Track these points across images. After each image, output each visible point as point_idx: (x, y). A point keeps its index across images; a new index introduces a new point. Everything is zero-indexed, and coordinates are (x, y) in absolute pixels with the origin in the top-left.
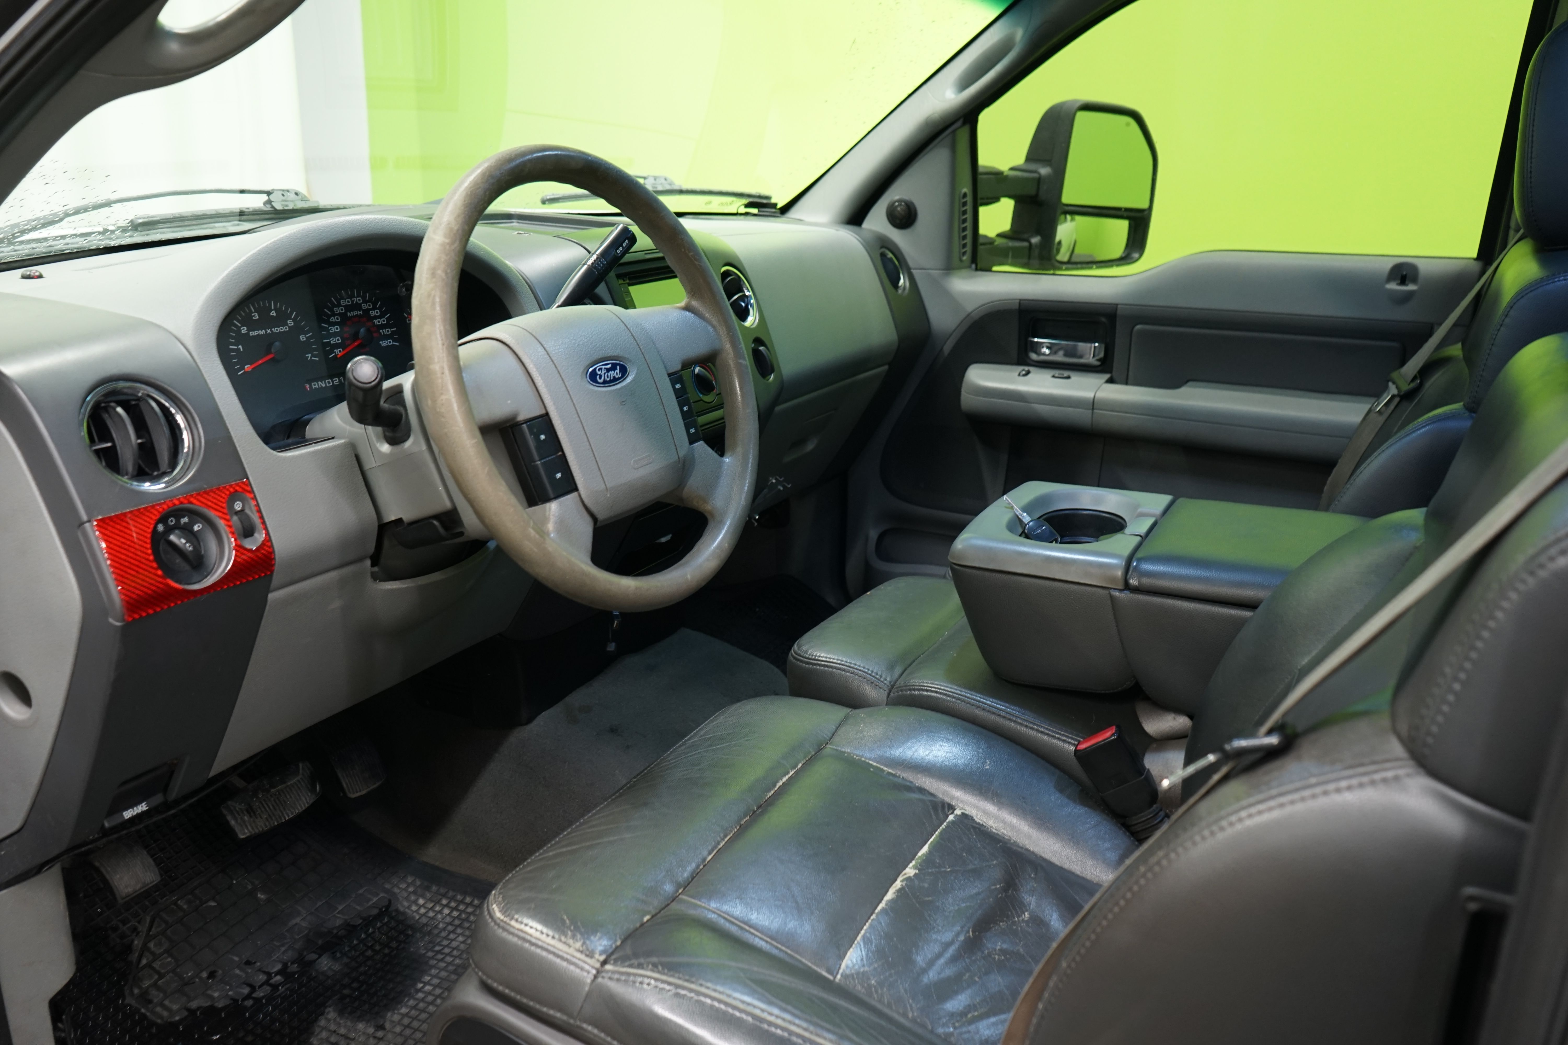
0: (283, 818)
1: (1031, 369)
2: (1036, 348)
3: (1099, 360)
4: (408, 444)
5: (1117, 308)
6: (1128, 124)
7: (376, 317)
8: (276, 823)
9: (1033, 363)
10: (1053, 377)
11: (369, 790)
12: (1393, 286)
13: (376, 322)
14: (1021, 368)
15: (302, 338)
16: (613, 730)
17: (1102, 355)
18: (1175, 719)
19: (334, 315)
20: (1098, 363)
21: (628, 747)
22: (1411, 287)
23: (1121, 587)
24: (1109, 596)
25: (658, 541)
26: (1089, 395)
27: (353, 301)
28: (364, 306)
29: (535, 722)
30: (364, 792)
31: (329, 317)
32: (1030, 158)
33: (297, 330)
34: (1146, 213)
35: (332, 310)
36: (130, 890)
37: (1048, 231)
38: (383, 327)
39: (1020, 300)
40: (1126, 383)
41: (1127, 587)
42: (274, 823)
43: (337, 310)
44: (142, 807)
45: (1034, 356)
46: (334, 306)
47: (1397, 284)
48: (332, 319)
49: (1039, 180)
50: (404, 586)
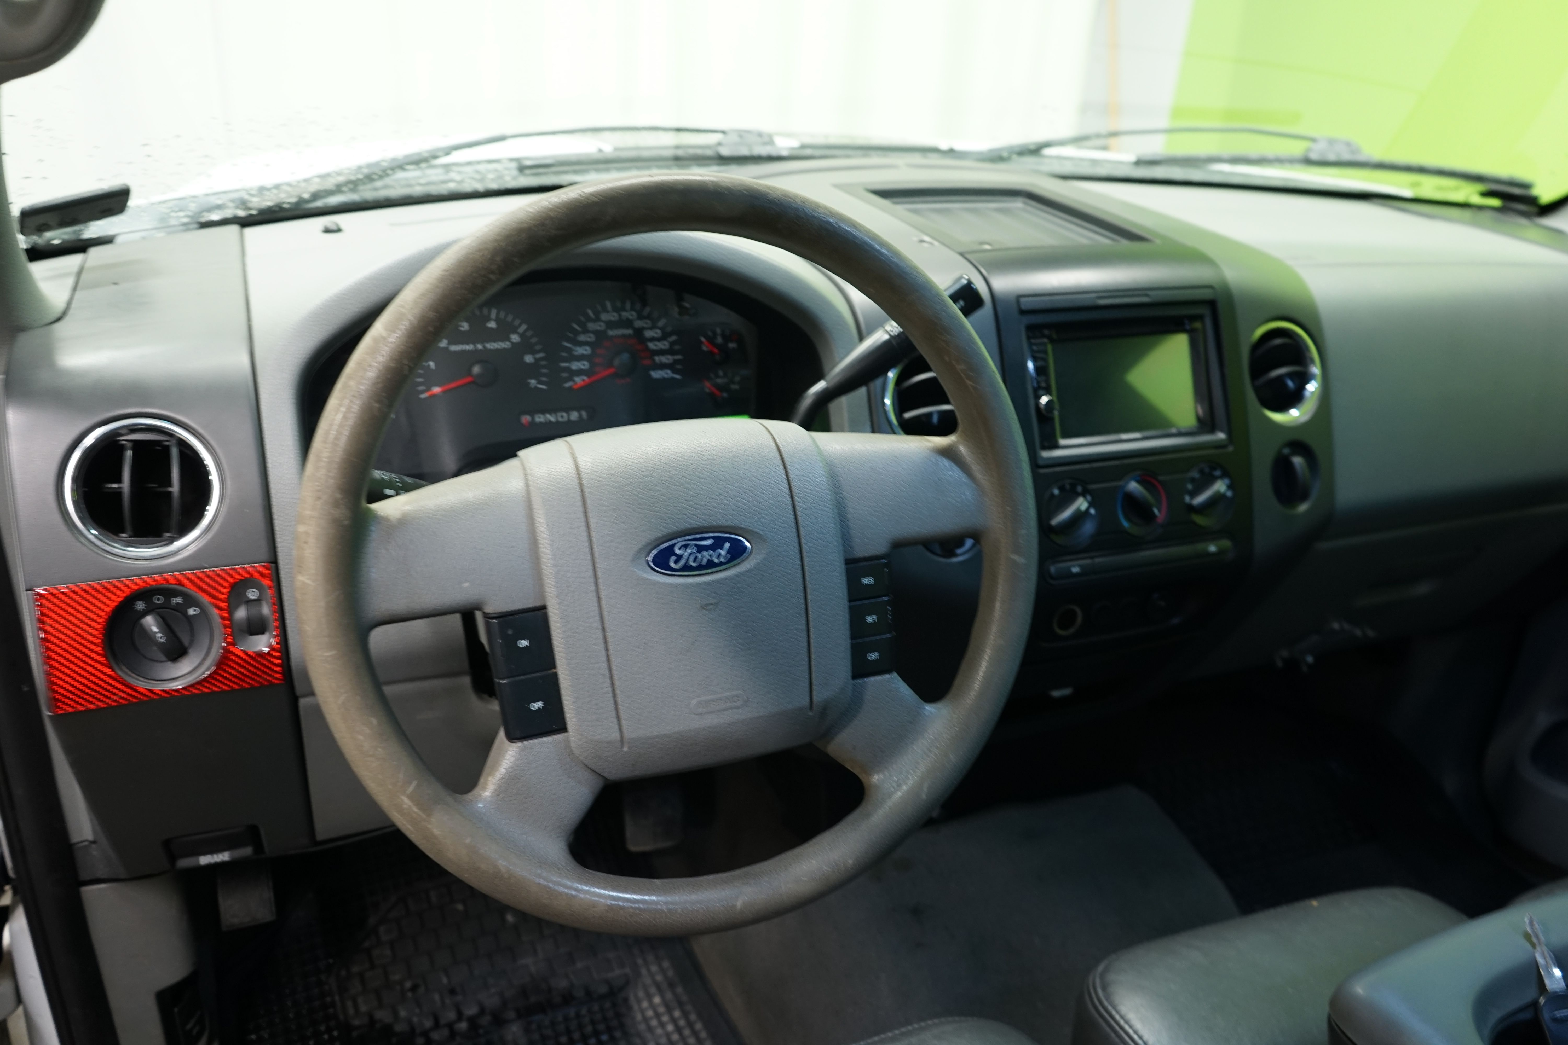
7: (653, 339)
13: (651, 345)
15: (529, 359)
19: (586, 331)
27: (620, 316)
28: (638, 324)
31: (577, 333)
33: (526, 346)
35: (583, 325)
36: (236, 921)
38: (661, 352)
43: (591, 326)
44: (224, 857)
46: (589, 320)
48: (582, 338)
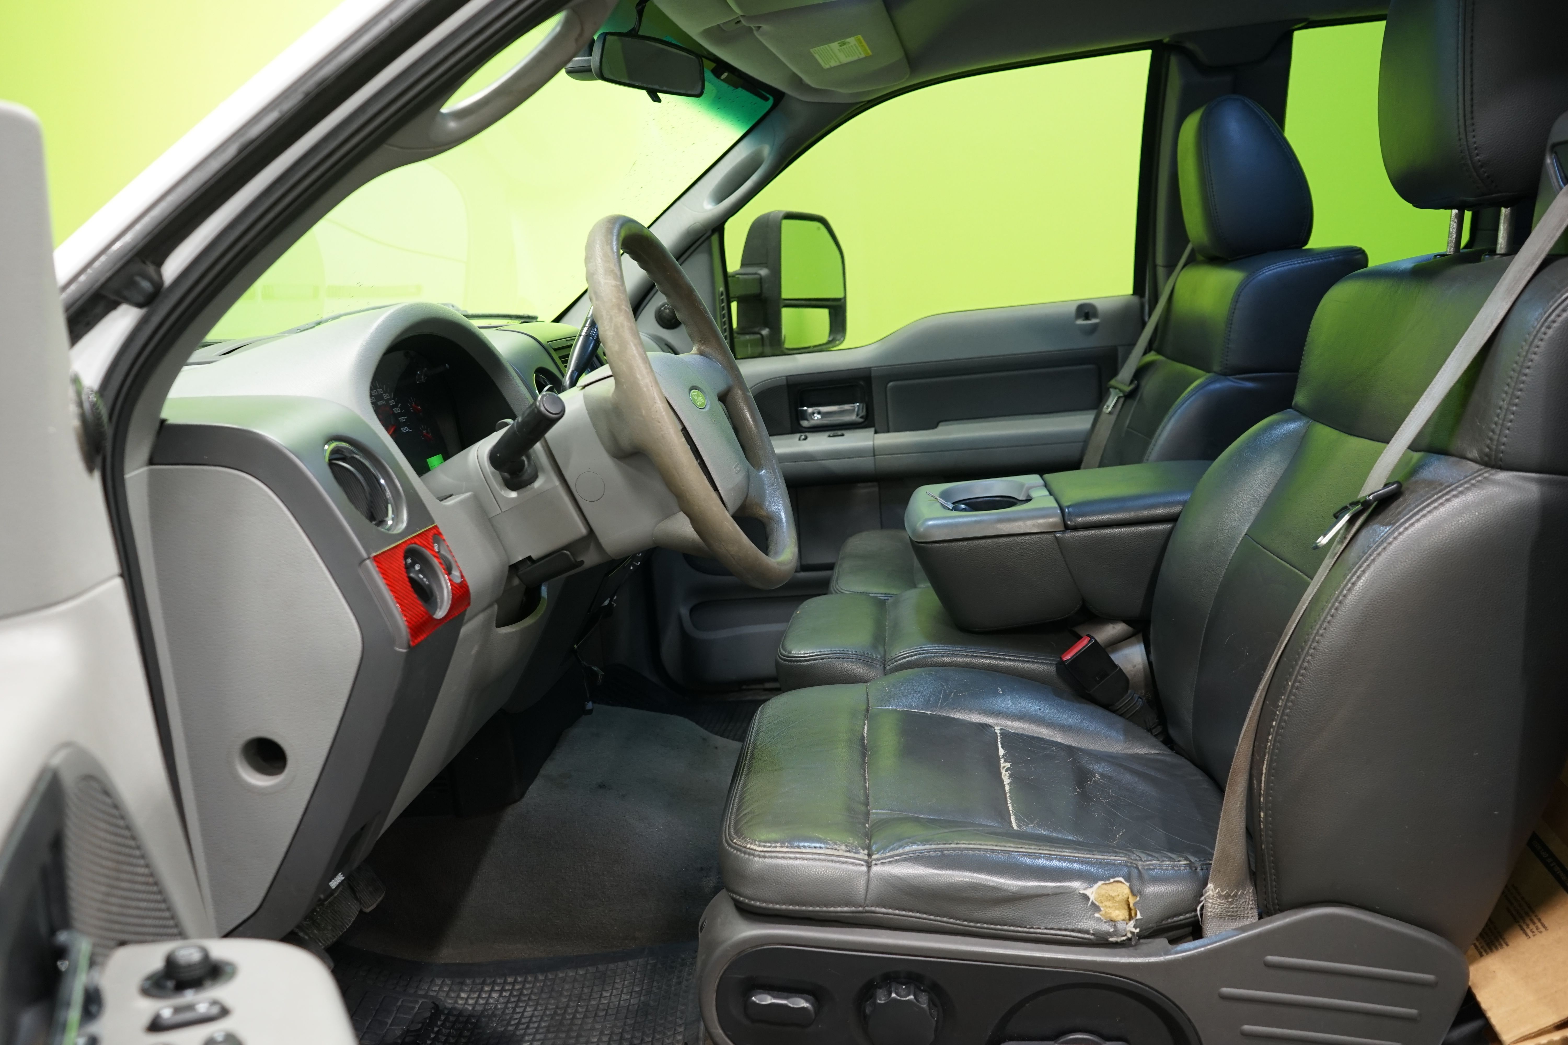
0: (345, 928)
1: (808, 434)
2: (804, 416)
3: (862, 417)
4: (537, 484)
5: (870, 371)
6: (819, 229)
8: (341, 933)
9: (805, 430)
10: (829, 436)
11: (377, 902)
12: (1080, 322)
14: (798, 435)
16: (602, 786)
17: (864, 413)
18: (1114, 627)
20: (861, 420)
21: (623, 796)
22: (1094, 321)
23: (1062, 528)
24: (1054, 538)
25: (603, 605)
26: (869, 443)
29: (528, 795)
30: (374, 906)
32: (743, 264)
34: (843, 300)
37: (775, 325)
39: (787, 376)
40: (888, 431)
41: (1067, 528)
42: (339, 934)
44: (340, 876)
45: (805, 423)
47: (1084, 320)
49: (761, 280)
50: (514, 630)
